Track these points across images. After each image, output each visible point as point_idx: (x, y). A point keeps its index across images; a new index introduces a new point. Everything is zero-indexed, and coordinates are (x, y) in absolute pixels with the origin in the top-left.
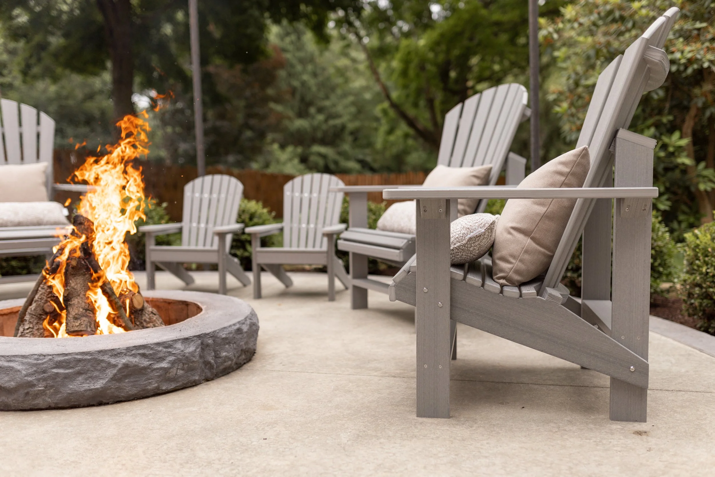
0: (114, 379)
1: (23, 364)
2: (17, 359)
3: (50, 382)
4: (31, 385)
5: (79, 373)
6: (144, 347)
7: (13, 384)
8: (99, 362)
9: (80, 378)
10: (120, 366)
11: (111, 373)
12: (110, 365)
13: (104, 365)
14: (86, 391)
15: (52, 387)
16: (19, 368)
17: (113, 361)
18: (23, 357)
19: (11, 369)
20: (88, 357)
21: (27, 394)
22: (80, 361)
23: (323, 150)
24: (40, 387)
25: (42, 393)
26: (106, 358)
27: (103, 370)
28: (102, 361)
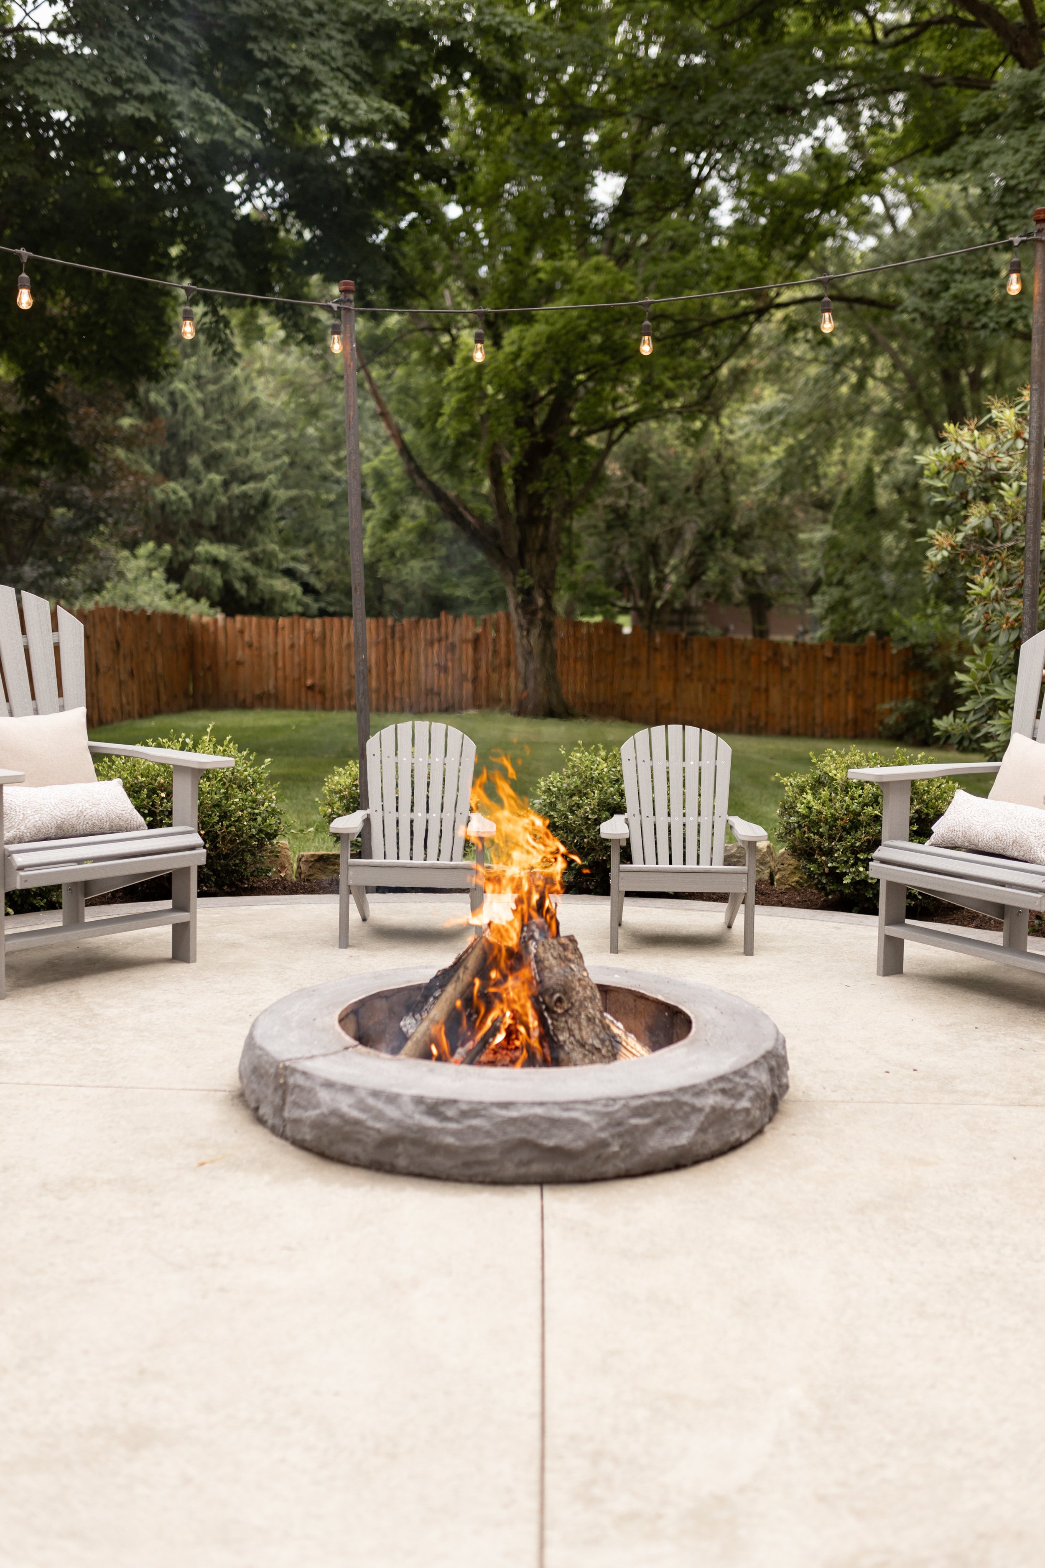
0: (702, 1130)
1: (588, 1113)
2: (578, 1106)
3: (628, 1139)
4: (604, 1144)
5: (658, 1123)
6: (722, 1078)
7: (580, 1144)
8: (679, 1104)
9: (660, 1131)
10: (707, 1110)
11: (697, 1120)
12: (695, 1110)
13: (686, 1109)
14: (670, 1149)
15: (628, 1145)
16: (586, 1119)
17: (698, 1102)
18: (587, 1102)
19: (574, 1122)
20: (668, 1099)
21: (598, 1157)
22: (658, 1105)
23: (220, 551)
24: (615, 1148)
25: (615, 1155)
26: (687, 1098)
27: (686, 1117)
28: (686, 1103)
